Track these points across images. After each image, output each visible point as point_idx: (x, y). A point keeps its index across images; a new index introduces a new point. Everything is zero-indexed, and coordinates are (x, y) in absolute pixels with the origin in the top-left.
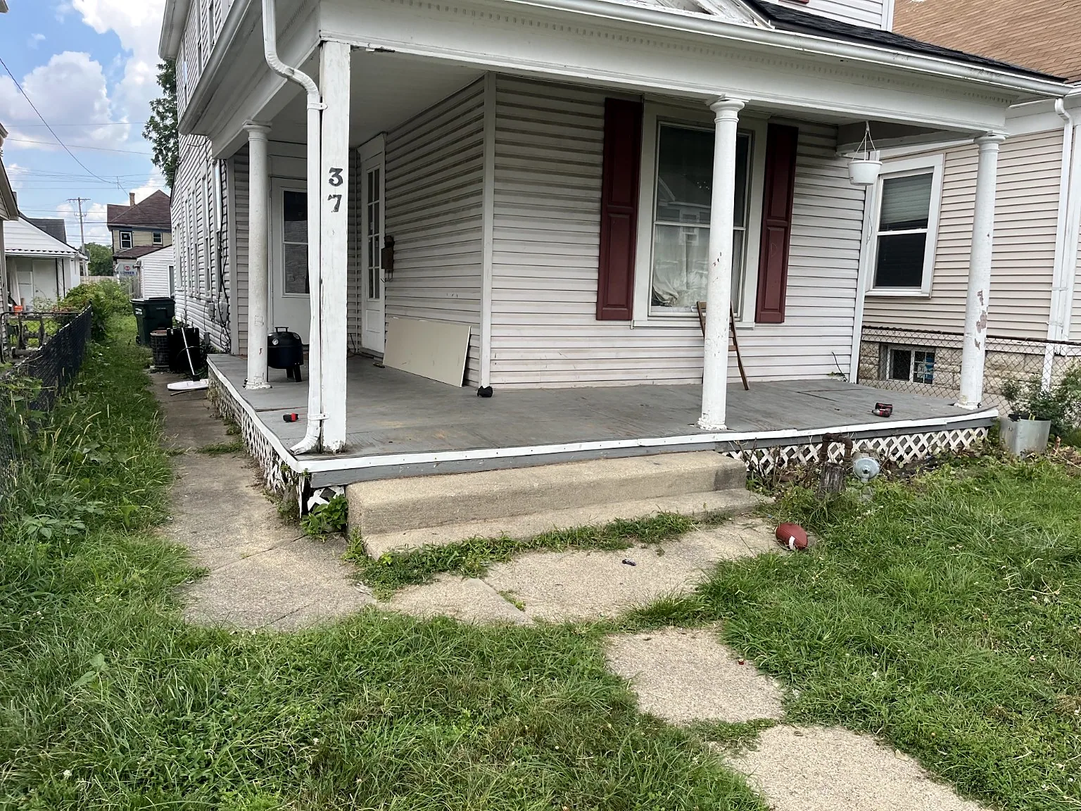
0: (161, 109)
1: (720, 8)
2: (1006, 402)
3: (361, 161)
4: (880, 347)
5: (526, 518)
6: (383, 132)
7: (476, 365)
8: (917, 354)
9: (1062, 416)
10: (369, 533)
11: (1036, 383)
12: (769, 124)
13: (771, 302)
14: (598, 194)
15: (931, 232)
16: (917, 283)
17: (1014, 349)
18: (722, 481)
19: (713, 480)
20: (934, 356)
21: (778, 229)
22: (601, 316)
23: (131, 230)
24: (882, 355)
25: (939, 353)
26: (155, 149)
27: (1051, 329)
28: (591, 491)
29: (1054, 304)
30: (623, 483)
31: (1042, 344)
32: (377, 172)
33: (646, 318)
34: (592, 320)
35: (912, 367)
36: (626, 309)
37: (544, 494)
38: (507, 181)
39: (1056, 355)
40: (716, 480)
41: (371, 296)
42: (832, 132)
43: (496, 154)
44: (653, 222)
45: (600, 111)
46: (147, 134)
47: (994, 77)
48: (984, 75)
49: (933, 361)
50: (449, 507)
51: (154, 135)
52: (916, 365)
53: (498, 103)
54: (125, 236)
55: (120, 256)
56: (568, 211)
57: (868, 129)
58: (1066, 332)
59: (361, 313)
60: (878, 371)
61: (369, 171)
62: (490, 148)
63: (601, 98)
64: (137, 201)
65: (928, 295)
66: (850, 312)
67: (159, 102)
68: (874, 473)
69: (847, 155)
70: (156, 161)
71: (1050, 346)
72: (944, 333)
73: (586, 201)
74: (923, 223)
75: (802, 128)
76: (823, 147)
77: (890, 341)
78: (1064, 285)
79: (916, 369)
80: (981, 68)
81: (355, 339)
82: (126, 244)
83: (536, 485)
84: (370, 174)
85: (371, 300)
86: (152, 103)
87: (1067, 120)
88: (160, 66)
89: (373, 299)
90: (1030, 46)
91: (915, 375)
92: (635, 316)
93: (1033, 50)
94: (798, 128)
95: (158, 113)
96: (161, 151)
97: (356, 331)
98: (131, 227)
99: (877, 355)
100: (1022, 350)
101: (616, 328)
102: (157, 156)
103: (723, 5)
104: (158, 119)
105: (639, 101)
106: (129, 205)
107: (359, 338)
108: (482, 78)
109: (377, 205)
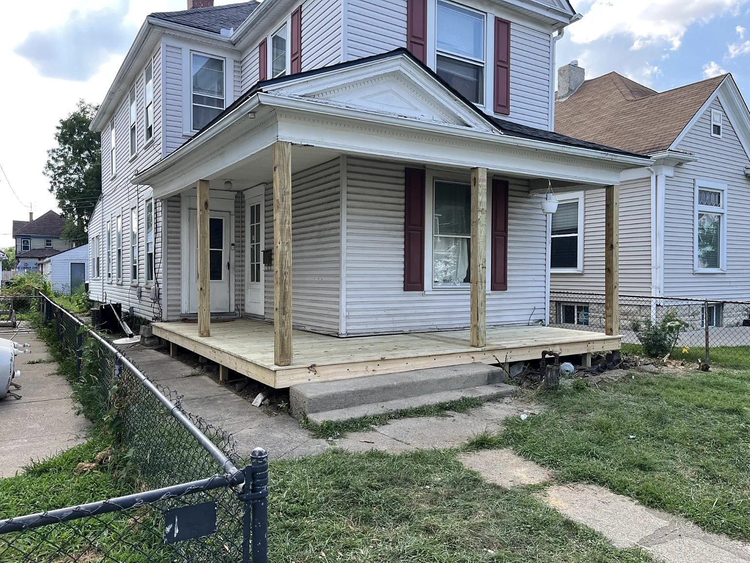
0: (55, 156)
1: (475, 124)
2: (634, 333)
3: (245, 199)
4: (556, 304)
5: (391, 402)
6: (264, 183)
7: (337, 320)
8: (578, 307)
9: (665, 339)
10: (310, 412)
11: (648, 322)
12: (493, 180)
13: (499, 278)
14: (403, 220)
15: (580, 235)
16: (574, 265)
17: (635, 303)
18: (491, 379)
19: (486, 378)
20: (588, 309)
21: (500, 237)
22: (406, 289)
23: (29, 237)
24: (558, 308)
25: (591, 307)
26: (51, 182)
27: (653, 290)
28: (424, 386)
29: (653, 276)
30: (440, 381)
31: (649, 300)
32: (258, 206)
33: (432, 289)
34: (402, 292)
35: (576, 314)
36: (420, 285)
37: (399, 388)
38: (353, 214)
39: (657, 305)
40: (488, 379)
41: (253, 280)
42: (526, 183)
43: (348, 200)
44: (433, 235)
45: (403, 175)
46: (45, 172)
47: (614, 157)
48: (608, 156)
49: (588, 311)
50: (351, 397)
51: (51, 173)
52: (578, 314)
53: (348, 172)
54: (26, 242)
55: (21, 256)
56: (387, 230)
57: (550, 184)
58: (662, 292)
59: (244, 291)
60: (556, 318)
61: (252, 205)
62: (344, 196)
63: (403, 168)
64: (34, 219)
65: (581, 272)
66: (543, 284)
67: (54, 151)
68: (572, 372)
69: (535, 196)
70: (51, 190)
71: (654, 300)
72: (596, 294)
73: (396, 224)
74: (575, 230)
75: (510, 181)
76: (522, 191)
77: (562, 300)
78: (658, 265)
79: (578, 317)
80: (607, 153)
81: (240, 307)
82: (26, 248)
83: (395, 383)
84: (252, 208)
85: (253, 283)
86: (48, 152)
87: (652, 172)
88: (58, 128)
89: (255, 282)
90: (628, 130)
91: (578, 320)
92: (426, 288)
93: (630, 132)
94: (508, 182)
95: (53, 158)
96: (55, 184)
97: (240, 302)
98: (30, 236)
99: (555, 309)
100: (639, 303)
101: (415, 295)
102: (52, 187)
103: (477, 122)
104: (52, 162)
105: (423, 169)
106: (29, 221)
107: (243, 307)
108: (339, 157)
109: (258, 226)
